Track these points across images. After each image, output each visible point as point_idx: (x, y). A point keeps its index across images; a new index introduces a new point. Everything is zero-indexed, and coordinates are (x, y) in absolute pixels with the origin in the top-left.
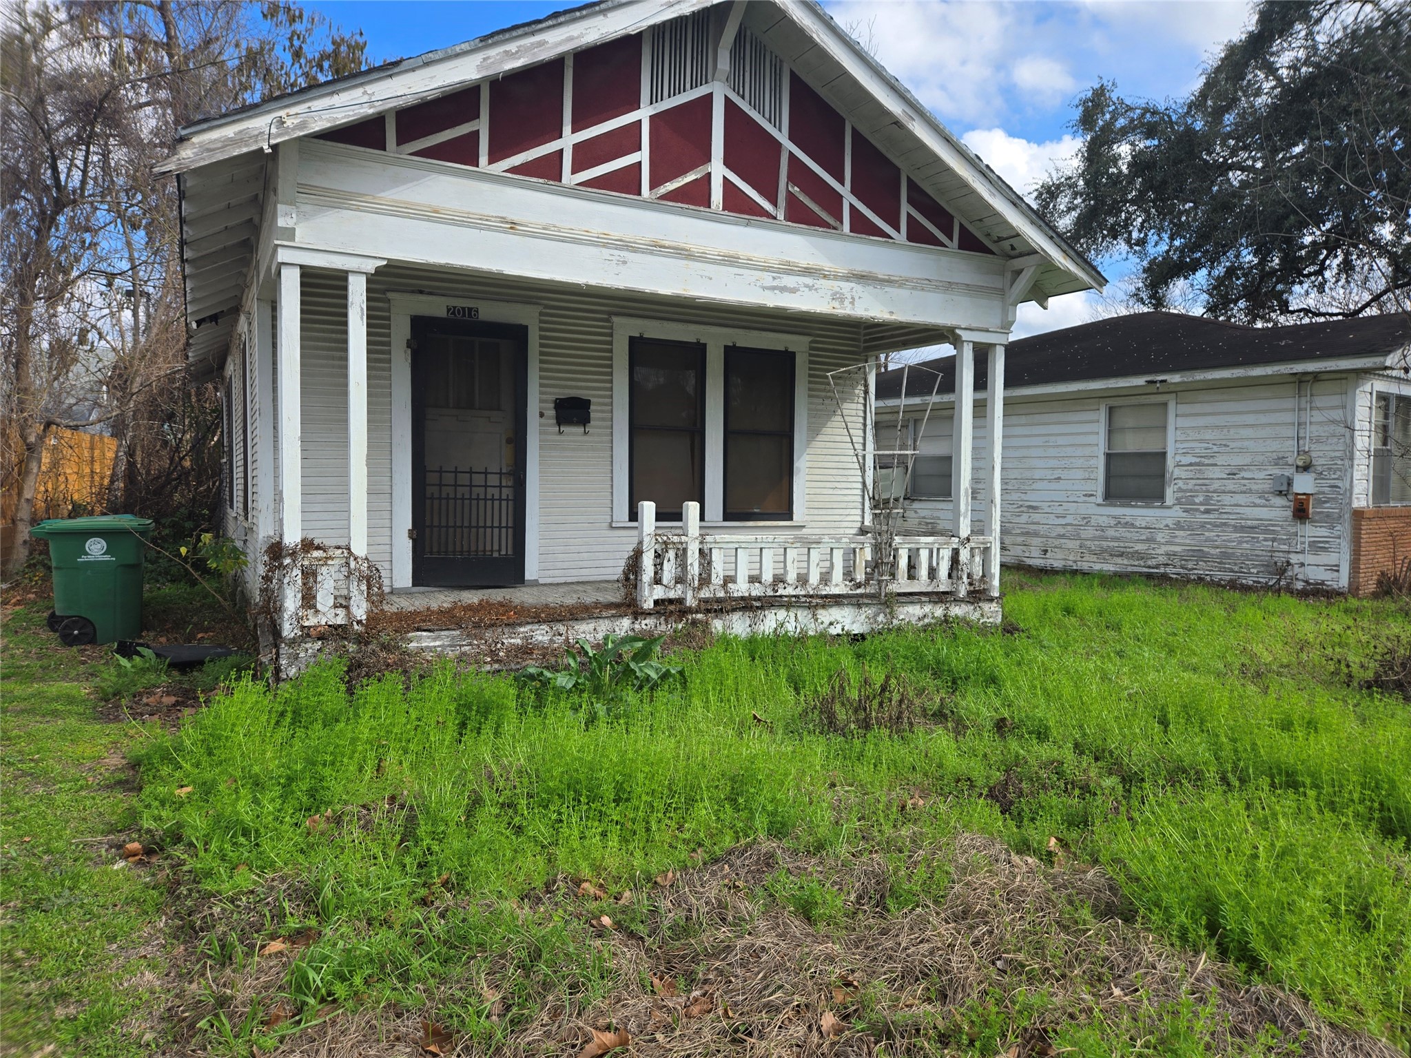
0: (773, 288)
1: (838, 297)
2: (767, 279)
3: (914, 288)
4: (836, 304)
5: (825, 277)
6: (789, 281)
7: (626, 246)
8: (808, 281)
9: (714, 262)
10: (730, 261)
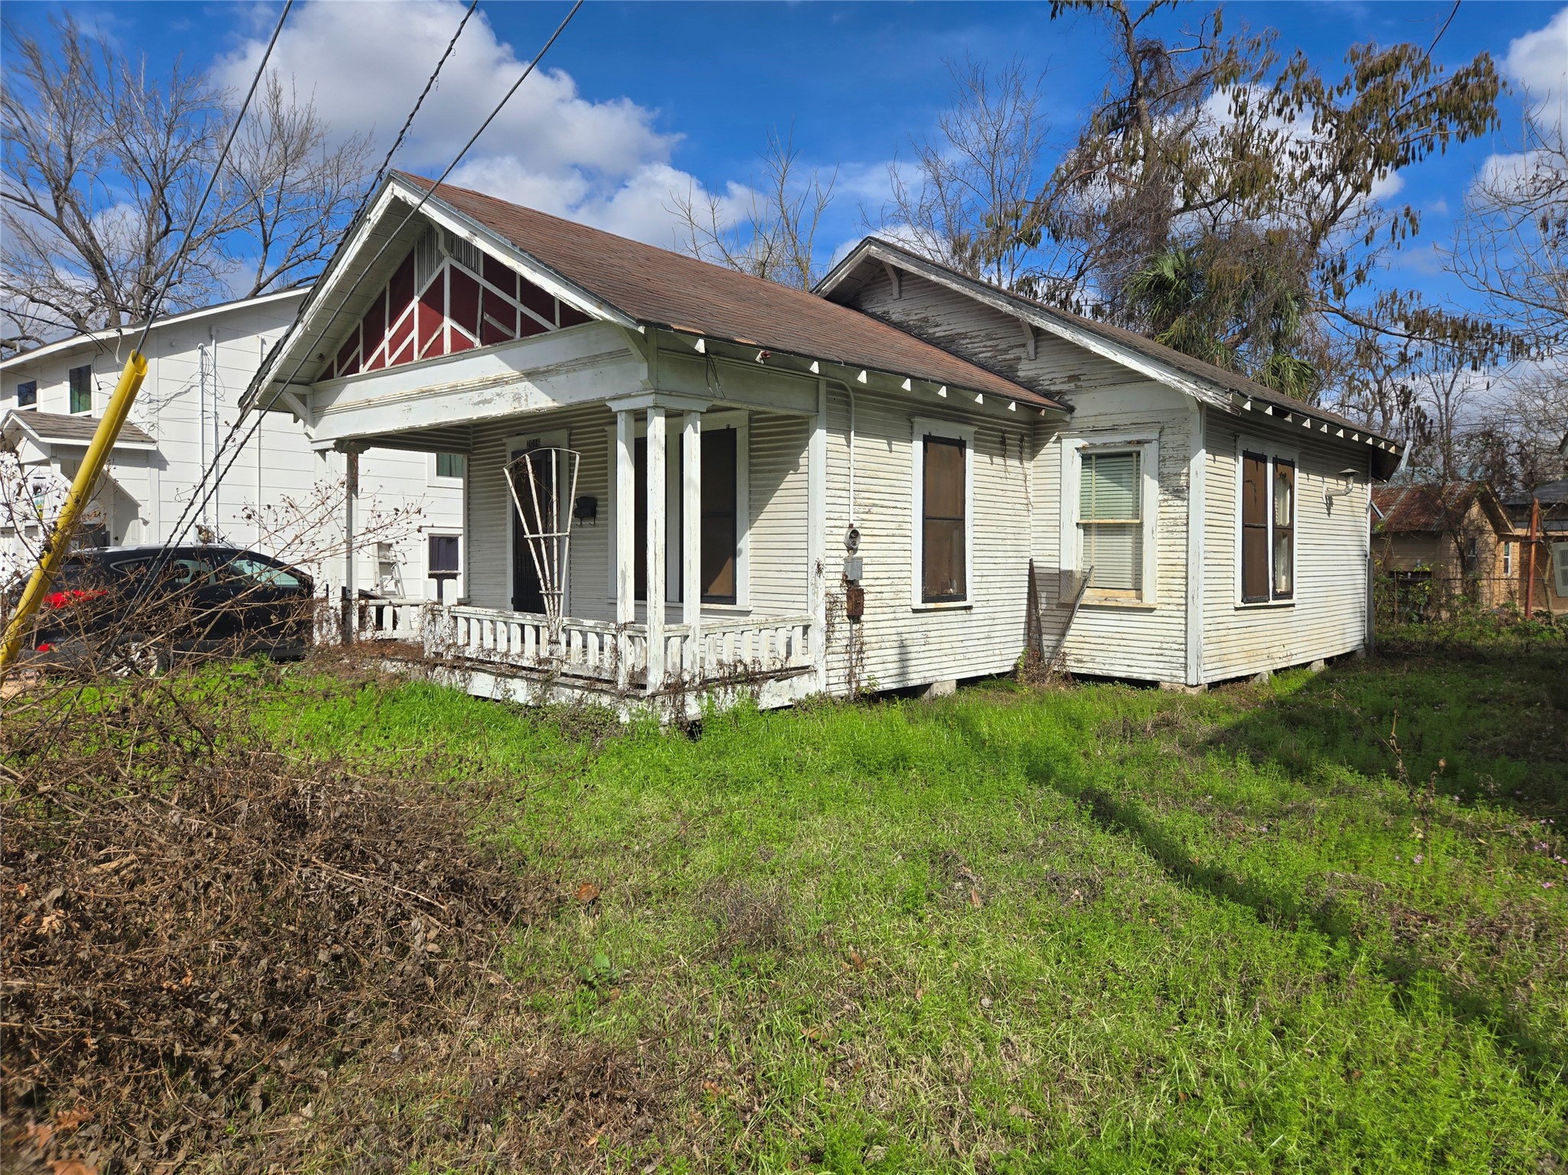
0: (479, 403)
1: (517, 398)
2: (475, 396)
3: (568, 372)
4: (516, 404)
5: (507, 383)
6: (488, 394)
7: (409, 398)
8: (498, 390)
9: (447, 394)
10: (454, 390)
